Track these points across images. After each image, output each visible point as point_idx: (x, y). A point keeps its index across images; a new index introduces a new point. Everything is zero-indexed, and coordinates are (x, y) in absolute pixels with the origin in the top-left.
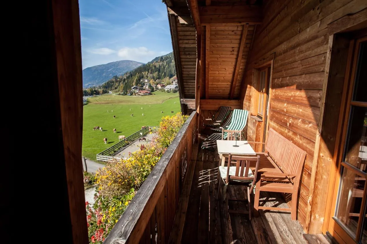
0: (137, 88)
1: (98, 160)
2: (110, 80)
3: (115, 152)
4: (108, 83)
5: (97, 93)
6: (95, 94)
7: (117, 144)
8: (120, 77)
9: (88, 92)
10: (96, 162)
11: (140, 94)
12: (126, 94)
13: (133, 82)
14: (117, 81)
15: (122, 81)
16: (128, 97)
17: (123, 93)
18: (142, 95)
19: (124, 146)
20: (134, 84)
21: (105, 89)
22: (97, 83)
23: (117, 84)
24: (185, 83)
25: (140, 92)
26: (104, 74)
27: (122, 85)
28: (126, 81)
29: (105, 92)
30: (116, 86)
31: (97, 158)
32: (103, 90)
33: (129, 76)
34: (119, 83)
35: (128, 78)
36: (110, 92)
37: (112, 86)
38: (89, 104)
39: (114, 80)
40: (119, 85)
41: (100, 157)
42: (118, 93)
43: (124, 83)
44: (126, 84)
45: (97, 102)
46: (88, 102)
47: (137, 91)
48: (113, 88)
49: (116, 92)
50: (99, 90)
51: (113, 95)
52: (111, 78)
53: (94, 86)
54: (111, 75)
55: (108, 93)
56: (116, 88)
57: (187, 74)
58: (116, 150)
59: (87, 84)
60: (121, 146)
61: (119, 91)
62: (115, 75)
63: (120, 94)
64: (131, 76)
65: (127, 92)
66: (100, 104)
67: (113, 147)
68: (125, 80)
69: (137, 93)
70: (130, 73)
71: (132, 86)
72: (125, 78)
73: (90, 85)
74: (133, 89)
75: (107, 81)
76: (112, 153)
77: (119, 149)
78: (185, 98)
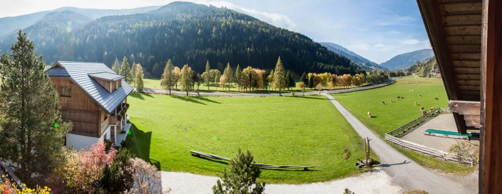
0: (434, 72)
1: (386, 140)
2: (414, 64)
3: (404, 132)
4: (412, 67)
5: (403, 75)
6: (401, 75)
7: (407, 125)
8: (422, 62)
9: (396, 74)
10: (385, 141)
11: (437, 76)
12: (425, 77)
13: (432, 66)
14: (419, 66)
15: (423, 66)
16: (427, 79)
17: (423, 75)
18: (439, 78)
19: (414, 127)
20: (432, 68)
21: (409, 72)
22: (404, 67)
23: (419, 68)
24: (456, 63)
25: (437, 75)
26: (410, 60)
27: (423, 69)
28: (426, 66)
29: (409, 74)
30: (418, 70)
31: (386, 137)
32: (408, 73)
33: (429, 62)
34: (421, 67)
35: (428, 63)
36: (413, 74)
37: (415, 69)
38: (396, 83)
39: (417, 64)
40: (421, 69)
41: (388, 137)
42: (419, 75)
43: (425, 67)
44: (426, 68)
45: (401, 82)
46: (395, 82)
47: (435, 74)
48: (416, 71)
49: (418, 74)
50: (405, 72)
51: (415, 77)
52: (415, 63)
53: (402, 69)
54: (415, 61)
55: (412, 75)
56: (418, 71)
57: (460, 36)
58: (405, 130)
59: (397, 68)
60: (411, 126)
61: (420, 73)
62: (418, 61)
63: (420, 76)
64: (431, 62)
65: (426, 74)
66: (404, 84)
67: (403, 127)
68: (425, 64)
69: (435, 76)
70: (430, 59)
71: (431, 69)
72: (426, 63)
73: (398, 68)
74: (432, 72)
75: (412, 66)
76: (402, 133)
77: (409, 129)
78: (459, 99)
